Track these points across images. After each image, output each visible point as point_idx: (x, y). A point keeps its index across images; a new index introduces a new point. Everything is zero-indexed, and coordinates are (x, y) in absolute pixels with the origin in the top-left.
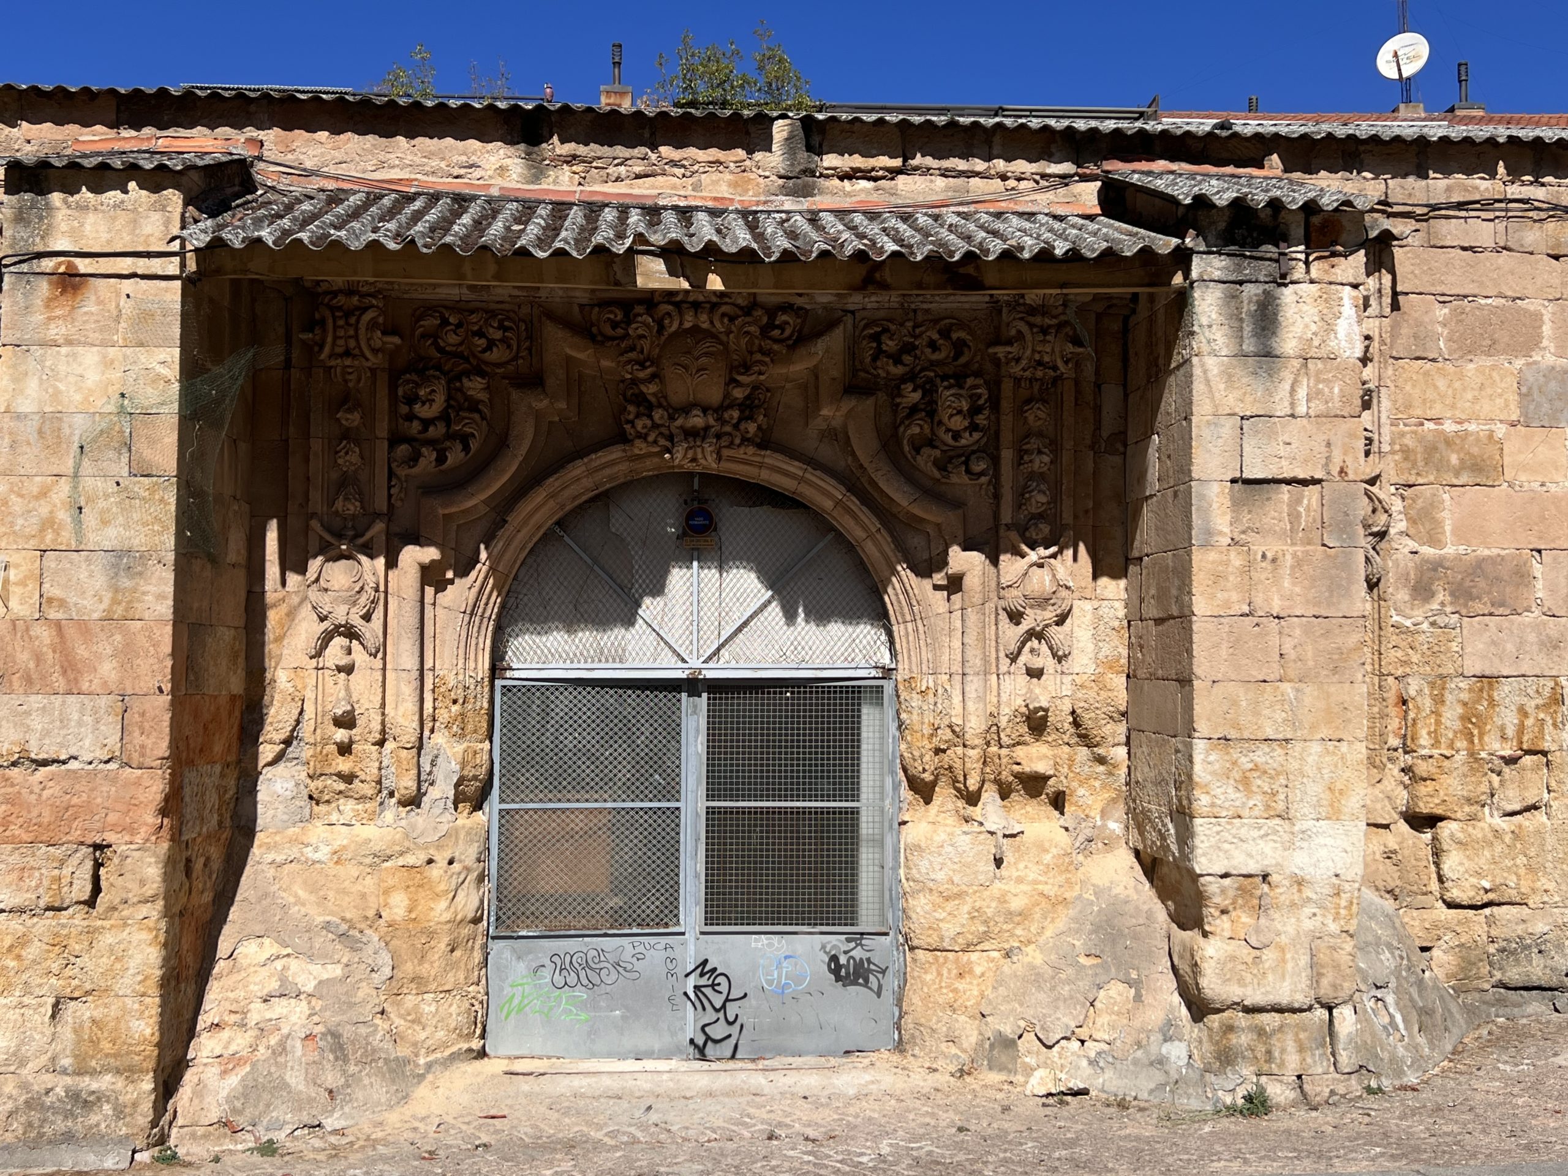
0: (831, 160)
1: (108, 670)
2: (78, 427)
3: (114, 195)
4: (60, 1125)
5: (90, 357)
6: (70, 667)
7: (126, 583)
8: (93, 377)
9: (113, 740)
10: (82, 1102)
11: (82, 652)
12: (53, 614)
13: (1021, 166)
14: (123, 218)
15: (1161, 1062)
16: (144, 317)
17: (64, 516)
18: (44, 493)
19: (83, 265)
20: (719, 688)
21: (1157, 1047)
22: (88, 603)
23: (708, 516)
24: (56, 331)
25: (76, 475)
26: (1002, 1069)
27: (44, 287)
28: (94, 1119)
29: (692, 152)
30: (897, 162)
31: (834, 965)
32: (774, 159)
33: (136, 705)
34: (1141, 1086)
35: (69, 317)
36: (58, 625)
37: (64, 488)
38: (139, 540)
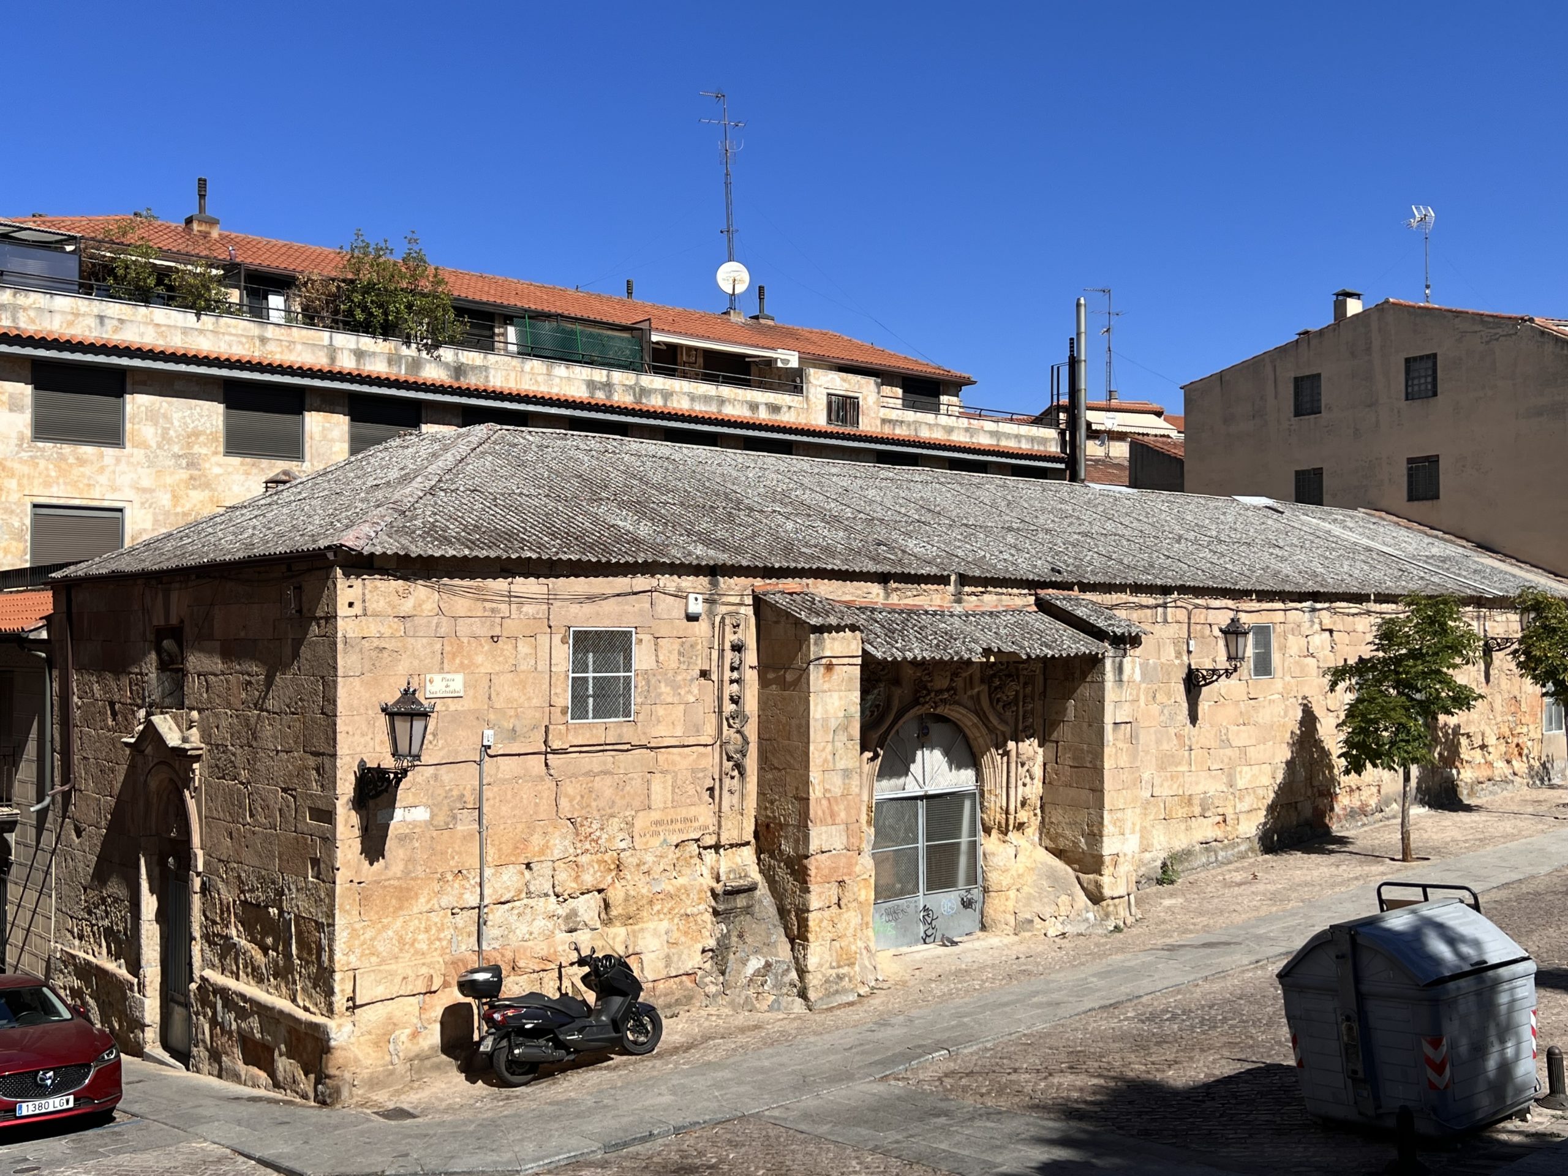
0: (967, 589)
1: (843, 815)
2: (833, 724)
3: (842, 634)
4: (835, 987)
5: (836, 695)
6: (833, 815)
7: (847, 781)
8: (837, 703)
9: (845, 841)
10: (840, 978)
11: (836, 808)
12: (827, 795)
13: (1015, 591)
14: (845, 642)
15: (1087, 920)
16: (850, 679)
17: (830, 757)
18: (824, 749)
19: (834, 661)
20: (927, 797)
21: (1085, 915)
22: (837, 790)
23: (928, 728)
24: (826, 687)
25: (833, 741)
26: (1029, 931)
27: (822, 669)
28: (843, 983)
29: (929, 586)
30: (983, 590)
31: (963, 902)
32: (951, 588)
33: (851, 827)
34: (1082, 928)
35: (829, 681)
36: (829, 799)
37: (829, 747)
38: (850, 766)
